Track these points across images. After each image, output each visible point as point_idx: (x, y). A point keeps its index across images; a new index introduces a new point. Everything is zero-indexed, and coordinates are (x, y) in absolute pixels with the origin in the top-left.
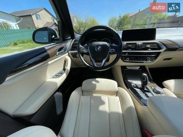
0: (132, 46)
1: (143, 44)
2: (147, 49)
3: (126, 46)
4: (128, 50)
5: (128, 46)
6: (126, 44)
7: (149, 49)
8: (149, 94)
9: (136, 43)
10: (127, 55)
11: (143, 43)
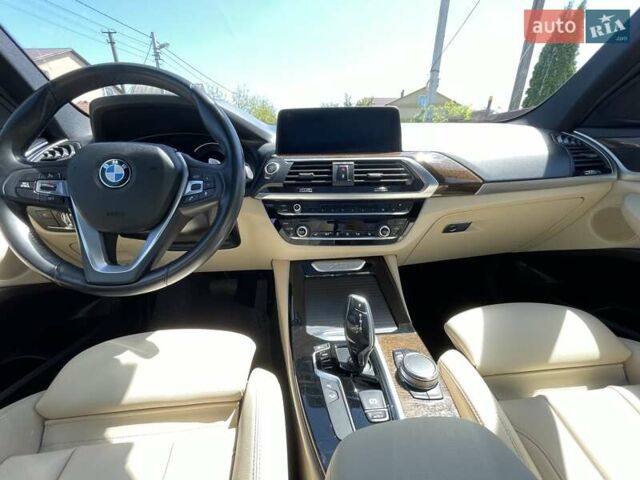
0: (316, 173)
1: (356, 167)
2: (371, 185)
3: (290, 173)
4: (302, 190)
5: (297, 173)
6: (292, 168)
7: (383, 188)
8: (372, 401)
9: (331, 162)
10: (298, 212)
11: (356, 162)
